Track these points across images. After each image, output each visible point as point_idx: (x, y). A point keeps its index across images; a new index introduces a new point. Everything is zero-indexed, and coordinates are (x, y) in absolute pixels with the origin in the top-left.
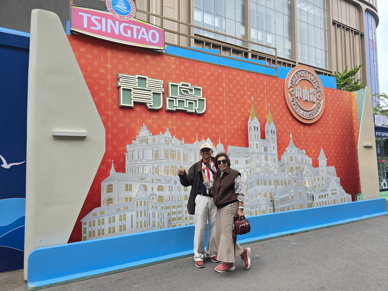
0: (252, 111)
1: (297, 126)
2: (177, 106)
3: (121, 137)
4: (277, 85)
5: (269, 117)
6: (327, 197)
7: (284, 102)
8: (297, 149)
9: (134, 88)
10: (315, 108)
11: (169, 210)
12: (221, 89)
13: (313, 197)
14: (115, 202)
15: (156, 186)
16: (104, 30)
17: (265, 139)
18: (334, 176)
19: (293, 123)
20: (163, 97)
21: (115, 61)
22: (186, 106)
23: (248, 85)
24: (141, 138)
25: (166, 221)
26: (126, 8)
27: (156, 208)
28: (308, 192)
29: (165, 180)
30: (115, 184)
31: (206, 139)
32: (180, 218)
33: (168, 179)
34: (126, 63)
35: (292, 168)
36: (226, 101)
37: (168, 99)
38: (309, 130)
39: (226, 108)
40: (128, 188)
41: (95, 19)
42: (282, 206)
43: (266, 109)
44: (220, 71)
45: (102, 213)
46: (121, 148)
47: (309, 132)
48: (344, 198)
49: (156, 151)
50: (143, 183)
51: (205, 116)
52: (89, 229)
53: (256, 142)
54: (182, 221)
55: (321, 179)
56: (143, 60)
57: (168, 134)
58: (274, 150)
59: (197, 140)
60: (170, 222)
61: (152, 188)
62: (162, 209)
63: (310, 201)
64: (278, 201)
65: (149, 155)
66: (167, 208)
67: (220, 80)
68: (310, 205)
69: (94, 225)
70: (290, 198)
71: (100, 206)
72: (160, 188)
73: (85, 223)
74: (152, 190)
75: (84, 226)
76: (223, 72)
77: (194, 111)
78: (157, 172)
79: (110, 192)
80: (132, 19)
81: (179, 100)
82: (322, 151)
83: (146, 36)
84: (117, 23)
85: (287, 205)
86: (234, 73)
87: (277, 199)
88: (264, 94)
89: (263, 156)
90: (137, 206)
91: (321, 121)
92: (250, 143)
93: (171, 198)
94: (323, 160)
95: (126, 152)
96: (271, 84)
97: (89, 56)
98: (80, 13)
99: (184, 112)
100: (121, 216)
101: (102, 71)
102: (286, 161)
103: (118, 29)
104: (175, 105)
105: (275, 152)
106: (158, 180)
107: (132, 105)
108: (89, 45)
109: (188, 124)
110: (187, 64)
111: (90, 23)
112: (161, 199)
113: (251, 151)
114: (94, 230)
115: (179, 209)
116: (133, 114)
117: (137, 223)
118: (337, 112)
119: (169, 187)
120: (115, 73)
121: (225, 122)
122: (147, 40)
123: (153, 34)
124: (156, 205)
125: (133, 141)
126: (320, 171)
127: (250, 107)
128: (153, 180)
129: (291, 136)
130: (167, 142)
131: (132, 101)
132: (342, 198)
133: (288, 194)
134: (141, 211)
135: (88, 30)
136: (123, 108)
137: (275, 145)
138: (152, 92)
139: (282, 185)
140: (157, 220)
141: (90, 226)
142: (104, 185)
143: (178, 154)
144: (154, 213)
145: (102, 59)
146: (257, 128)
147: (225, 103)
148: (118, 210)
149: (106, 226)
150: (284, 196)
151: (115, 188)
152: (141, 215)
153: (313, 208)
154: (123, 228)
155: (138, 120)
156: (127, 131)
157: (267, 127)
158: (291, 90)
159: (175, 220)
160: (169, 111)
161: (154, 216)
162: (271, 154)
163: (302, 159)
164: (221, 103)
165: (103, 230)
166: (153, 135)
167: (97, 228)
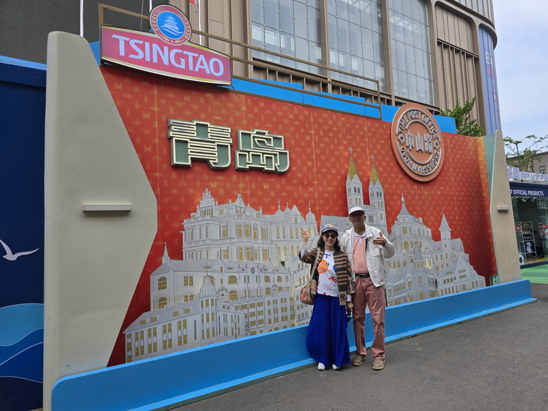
0: (351, 167)
1: (409, 185)
2: (251, 162)
3: (175, 208)
4: (381, 131)
5: (373, 174)
6: (455, 281)
7: (391, 153)
8: (411, 216)
9: (191, 140)
10: (431, 160)
11: (246, 311)
12: (308, 138)
13: (436, 282)
14: (170, 304)
15: (226, 277)
16: (148, 59)
17: (369, 204)
18: (461, 252)
19: (404, 181)
20: (231, 151)
21: (163, 101)
22: (262, 163)
23: (344, 131)
24: (203, 210)
25: (242, 326)
26: (177, 28)
27: (228, 308)
28: (430, 276)
29: (239, 268)
30: (169, 276)
31: (291, 207)
32: (261, 322)
33: (243, 266)
34: (180, 104)
35: (406, 243)
36: (316, 154)
37: (238, 153)
38: (425, 191)
39: (316, 164)
40: (189, 281)
41: (136, 44)
42: (396, 297)
43: (369, 163)
44: (306, 113)
45: (154, 320)
46: (176, 225)
47: (426, 193)
48: (476, 282)
49: (224, 227)
50: (209, 274)
51: (289, 175)
52: (135, 345)
54: (263, 325)
55: (444, 257)
56: (202, 100)
57: (239, 202)
58: (382, 219)
59: (279, 210)
60: (247, 328)
61: (222, 280)
62: (236, 310)
63: (432, 288)
64: (391, 290)
65: (215, 233)
66: (244, 307)
67: (307, 125)
68: (433, 294)
69: (142, 338)
70: (407, 286)
71: (149, 310)
72: (233, 280)
73: (130, 336)
74: (222, 282)
75: (127, 341)
76: (310, 114)
77: (274, 169)
78: (227, 256)
79: (163, 288)
80: (186, 43)
81: (252, 155)
82: (444, 218)
83: (205, 67)
84: (166, 49)
85: (403, 295)
86: (325, 115)
87: (390, 288)
88: (365, 143)
90: (202, 306)
91: (440, 178)
93: (247, 293)
94: (445, 230)
95: (183, 230)
96: (373, 129)
97: (128, 96)
98: (114, 36)
99: (260, 170)
100: (179, 322)
101: (147, 116)
102: (397, 234)
103: (168, 57)
104: (248, 162)
105: (384, 222)
106: (229, 268)
107: (189, 163)
108: (127, 81)
109: (266, 186)
110: (262, 104)
111: (129, 50)
112: (233, 295)
114: (142, 344)
115: (260, 309)
116: (190, 176)
117: (203, 331)
118: (459, 165)
119: (245, 277)
120: (164, 119)
122: (208, 72)
123: (216, 64)
124: (228, 305)
125: (192, 214)
126: (443, 246)
127: (347, 160)
128: (221, 268)
129: (403, 199)
130: (239, 213)
131: (190, 157)
132: (473, 282)
134: (208, 314)
135: (126, 59)
136: (177, 167)
137: (383, 212)
138: (216, 144)
139: (395, 267)
140: (230, 325)
141: (137, 339)
142: (154, 279)
143: (254, 229)
144: (225, 316)
145: (146, 99)
146: (359, 189)
147: (314, 157)
148: (176, 314)
149: (160, 338)
150: (398, 283)
151: (169, 283)
152: (208, 320)
153: (437, 298)
154: (183, 341)
155: (198, 184)
156: (183, 201)
157: (372, 189)
158: (399, 137)
159: (255, 325)
160: (240, 170)
161: (226, 320)
163: (419, 229)
164: (309, 157)
165: (155, 344)
166: (219, 204)
167: (146, 341)
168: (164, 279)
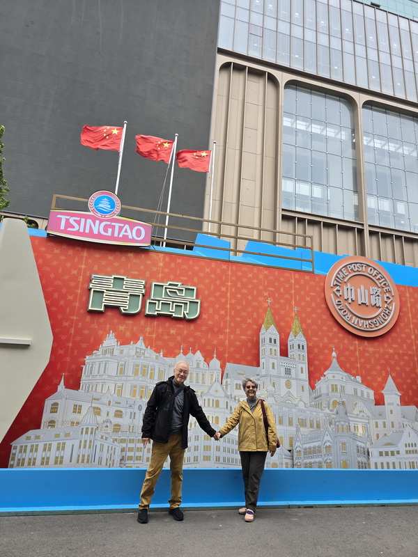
0: (268, 316)
1: (347, 340)
2: (160, 309)
3: (84, 346)
4: (312, 283)
6: (398, 456)
7: (324, 306)
8: (345, 374)
9: (107, 290)
10: (380, 314)
11: (124, 445)
12: (223, 289)
13: (368, 452)
14: (58, 425)
15: (113, 410)
17: (287, 356)
19: (341, 335)
20: (143, 299)
21: (90, 261)
22: (171, 310)
23: (266, 283)
24: (105, 349)
25: (117, 459)
26: (109, 207)
27: (106, 439)
28: (359, 444)
29: (127, 404)
30: (61, 402)
31: (194, 353)
32: (138, 458)
33: (131, 402)
34: (103, 263)
35: (336, 403)
36: (231, 304)
37: (148, 301)
38: (370, 348)
39: (230, 313)
40: (77, 409)
42: (308, 461)
43: (294, 314)
44: (224, 267)
45: (37, 437)
46: (81, 360)
49: (122, 365)
50: (94, 405)
51: (199, 322)
52: (18, 456)
53: (272, 361)
54: (140, 462)
55: (388, 425)
56: (123, 259)
57: (140, 344)
58: (302, 372)
59: (181, 354)
60: (123, 462)
61: (108, 412)
62: (113, 442)
63: (363, 459)
64: (300, 451)
65: (112, 369)
66: (123, 441)
67: (224, 278)
68: (360, 465)
69: (25, 451)
70: (324, 450)
71: (38, 427)
72: (119, 414)
73: (15, 448)
74: (108, 415)
75: (13, 451)
76: (228, 268)
77: (182, 316)
78: (120, 392)
79: (55, 412)
80: (115, 217)
82: (390, 379)
84: (97, 222)
85: (317, 460)
86: (245, 269)
87: (298, 449)
88: (291, 295)
89: (283, 381)
90: (82, 433)
92: (262, 361)
93: (132, 428)
94: (392, 394)
95: (84, 364)
96: (302, 282)
97: (63, 258)
99: (169, 317)
100: (59, 444)
101: (74, 272)
102: (324, 391)
104: (157, 309)
105: (305, 376)
106: (116, 403)
107: (102, 309)
108: (64, 247)
109: (173, 332)
110: (179, 261)
112: (117, 428)
113: (263, 372)
114: (24, 457)
116: (102, 319)
117: (79, 456)
119: (131, 413)
120: (88, 273)
121: (228, 330)
124: (107, 436)
125: (95, 352)
127: (265, 310)
128: (110, 401)
129: (334, 354)
130: (139, 354)
131: (103, 304)
133: (319, 443)
134: (86, 441)
135: (65, 231)
136: (92, 312)
137: (305, 367)
138: (129, 294)
139: (312, 426)
140: (105, 455)
141: (20, 451)
142: (48, 403)
143: (152, 370)
144: (102, 446)
145: (76, 260)
146: (275, 340)
147: (228, 306)
148: (57, 436)
149: (39, 455)
150: (312, 445)
151: (60, 408)
152: (85, 447)
153: (367, 469)
155: (108, 326)
156: (92, 340)
157: (291, 340)
158: (335, 290)
159: (132, 460)
160: (148, 316)
161: (102, 450)
162: (296, 379)
163: (355, 390)
164: (223, 306)
165: (35, 459)
166: (121, 345)
167: (27, 456)
168: (56, 404)
